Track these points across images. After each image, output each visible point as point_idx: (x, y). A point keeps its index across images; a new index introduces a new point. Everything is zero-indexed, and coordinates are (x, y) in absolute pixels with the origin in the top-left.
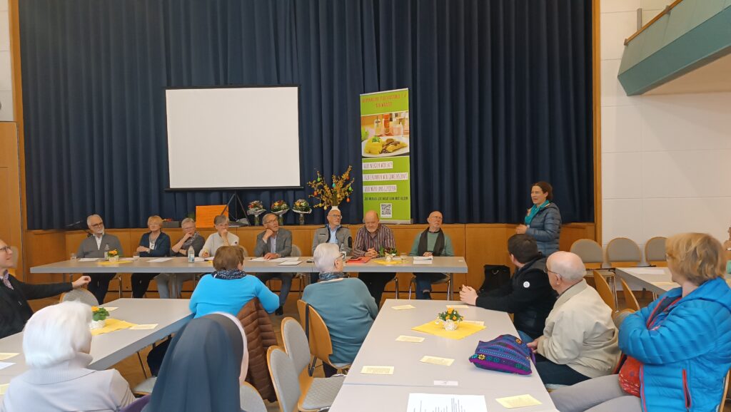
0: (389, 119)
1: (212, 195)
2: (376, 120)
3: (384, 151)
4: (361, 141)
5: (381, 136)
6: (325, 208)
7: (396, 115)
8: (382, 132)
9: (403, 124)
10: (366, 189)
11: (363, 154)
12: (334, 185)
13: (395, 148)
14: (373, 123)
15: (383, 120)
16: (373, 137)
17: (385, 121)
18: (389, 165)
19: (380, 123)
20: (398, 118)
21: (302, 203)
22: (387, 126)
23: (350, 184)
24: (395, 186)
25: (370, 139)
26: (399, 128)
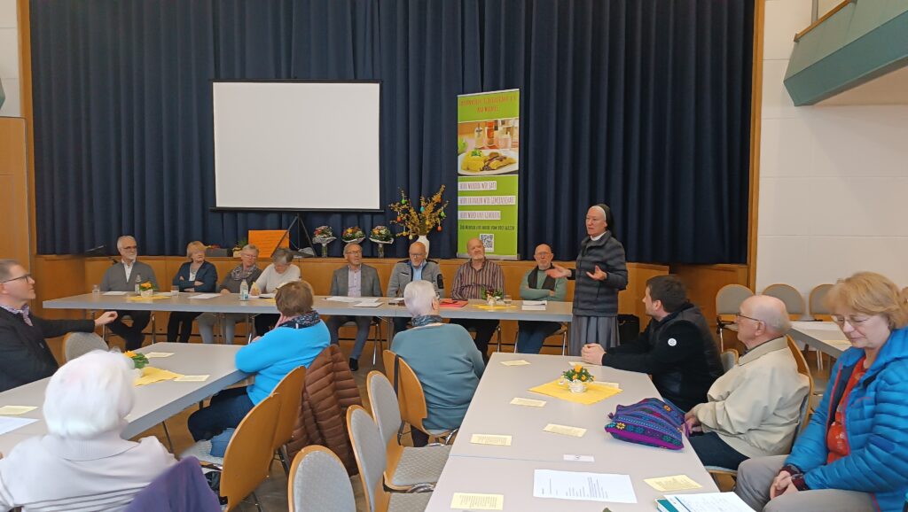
0: (493, 127)
1: (269, 217)
2: (477, 129)
3: (486, 168)
4: (457, 155)
5: (483, 148)
6: (411, 237)
7: (503, 123)
8: (485, 145)
9: (511, 134)
10: (462, 215)
11: (460, 171)
12: (422, 209)
13: (501, 164)
14: (473, 132)
15: (486, 128)
16: (473, 150)
17: (488, 131)
18: (491, 185)
19: (481, 133)
20: (505, 126)
21: (382, 230)
22: (490, 137)
23: (443, 208)
24: (499, 212)
25: (468, 152)
26: (506, 140)
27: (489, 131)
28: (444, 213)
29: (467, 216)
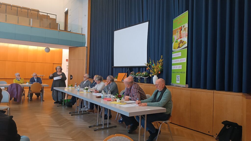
0: (181, 29)
2: (177, 31)
3: (179, 47)
4: (172, 43)
5: (178, 39)
7: (183, 27)
8: (179, 37)
9: (185, 31)
11: (173, 50)
13: (183, 44)
14: (176, 33)
15: (179, 30)
16: (176, 40)
18: (180, 54)
19: (178, 33)
20: (184, 28)
21: (144, 73)
22: (180, 33)
23: (160, 64)
24: (181, 65)
25: (175, 42)
26: (184, 34)
27: (180, 31)
28: (161, 66)
29: (174, 68)
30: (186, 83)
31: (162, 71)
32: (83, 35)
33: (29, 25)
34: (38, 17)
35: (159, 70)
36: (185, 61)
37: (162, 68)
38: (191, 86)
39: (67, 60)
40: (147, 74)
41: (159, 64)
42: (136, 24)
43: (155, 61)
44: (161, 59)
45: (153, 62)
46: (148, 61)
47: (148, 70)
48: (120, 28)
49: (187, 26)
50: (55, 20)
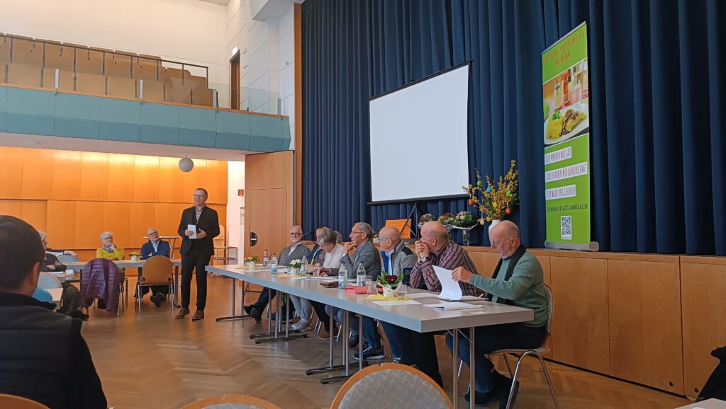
0: (567, 78)
2: (556, 86)
3: (564, 132)
4: (543, 122)
5: (561, 108)
7: (575, 71)
8: (562, 102)
9: (581, 82)
11: (546, 143)
14: (553, 92)
15: (563, 82)
16: (553, 113)
18: (568, 152)
19: (559, 89)
20: (577, 74)
21: (462, 216)
22: (566, 92)
23: (508, 186)
24: (575, 185)
25: (551, 116)
26: (577, 91)
27: (565, 84)
28: (511, 193)
29: (551, 195)
30: (593, 239)
31: (515, 207)
32: (283, 118)
33: (136, 97)
34: (158, 74)
35: (505, 203)
36: (587, 172)
37: (516, 197)
38: (606, 248)
39: (240, 193)
40: (470, 219)
41: (506, 187)
42: (431, 75)
43: (493, 178)
44: (511, 170)
45: (488, 182)
46: (472, 180)
47: (472, 206)
48: (385, 90)
49: (586, 68)
50: (204, 81)
